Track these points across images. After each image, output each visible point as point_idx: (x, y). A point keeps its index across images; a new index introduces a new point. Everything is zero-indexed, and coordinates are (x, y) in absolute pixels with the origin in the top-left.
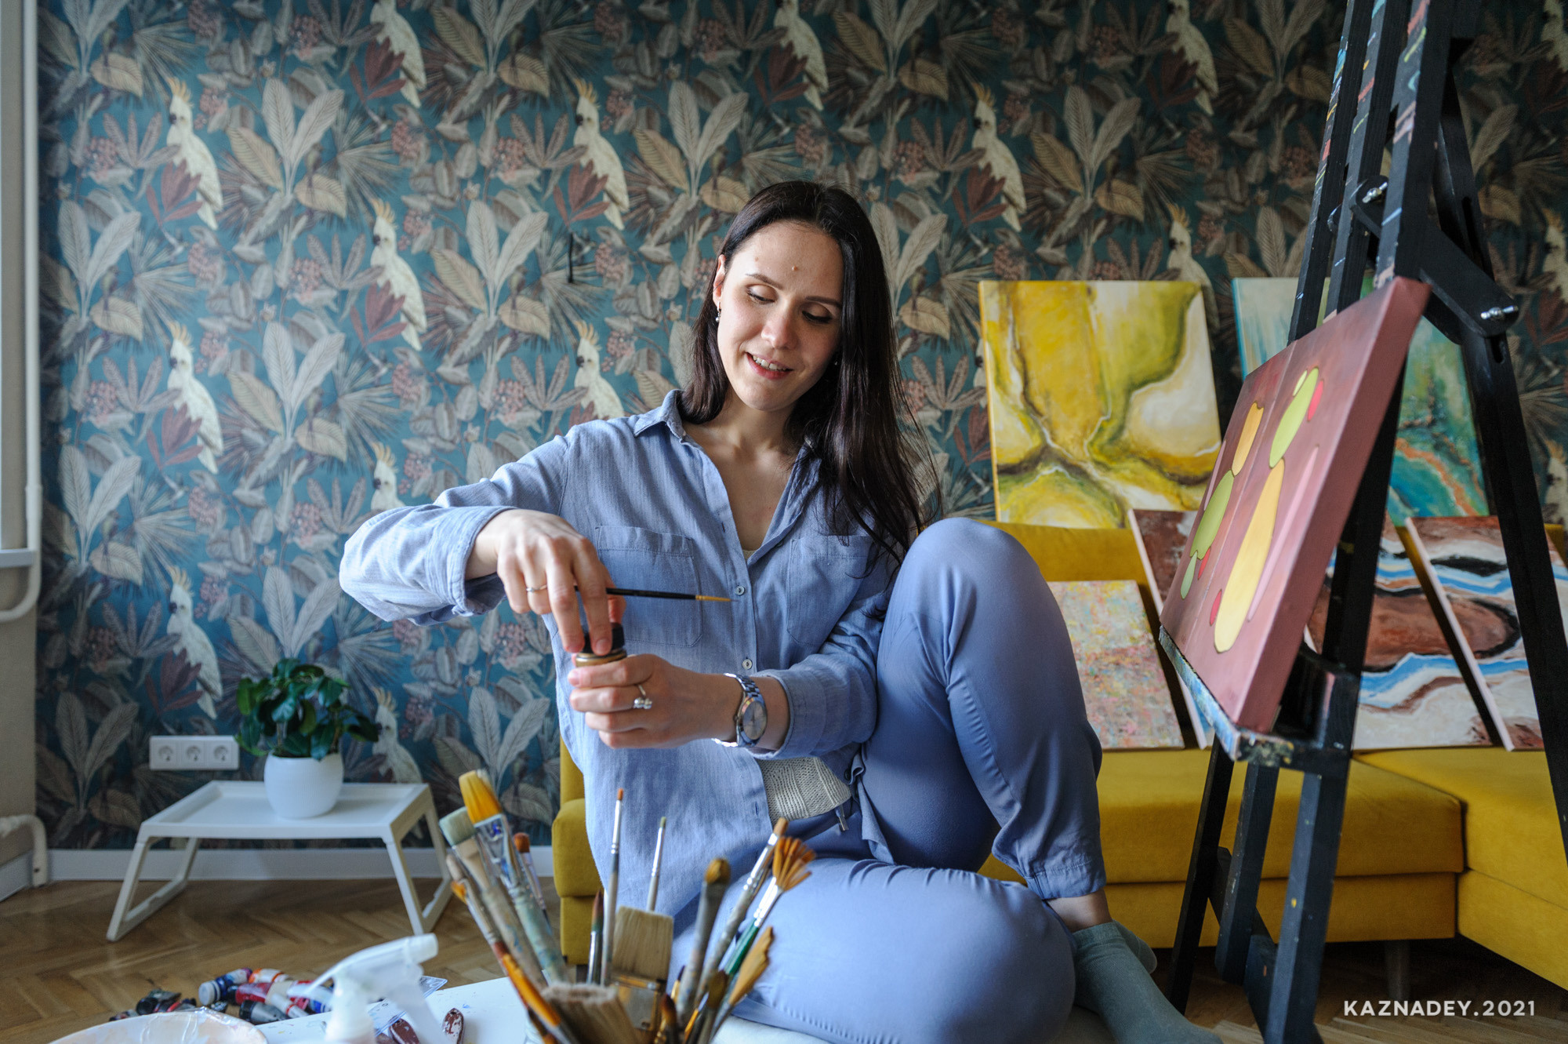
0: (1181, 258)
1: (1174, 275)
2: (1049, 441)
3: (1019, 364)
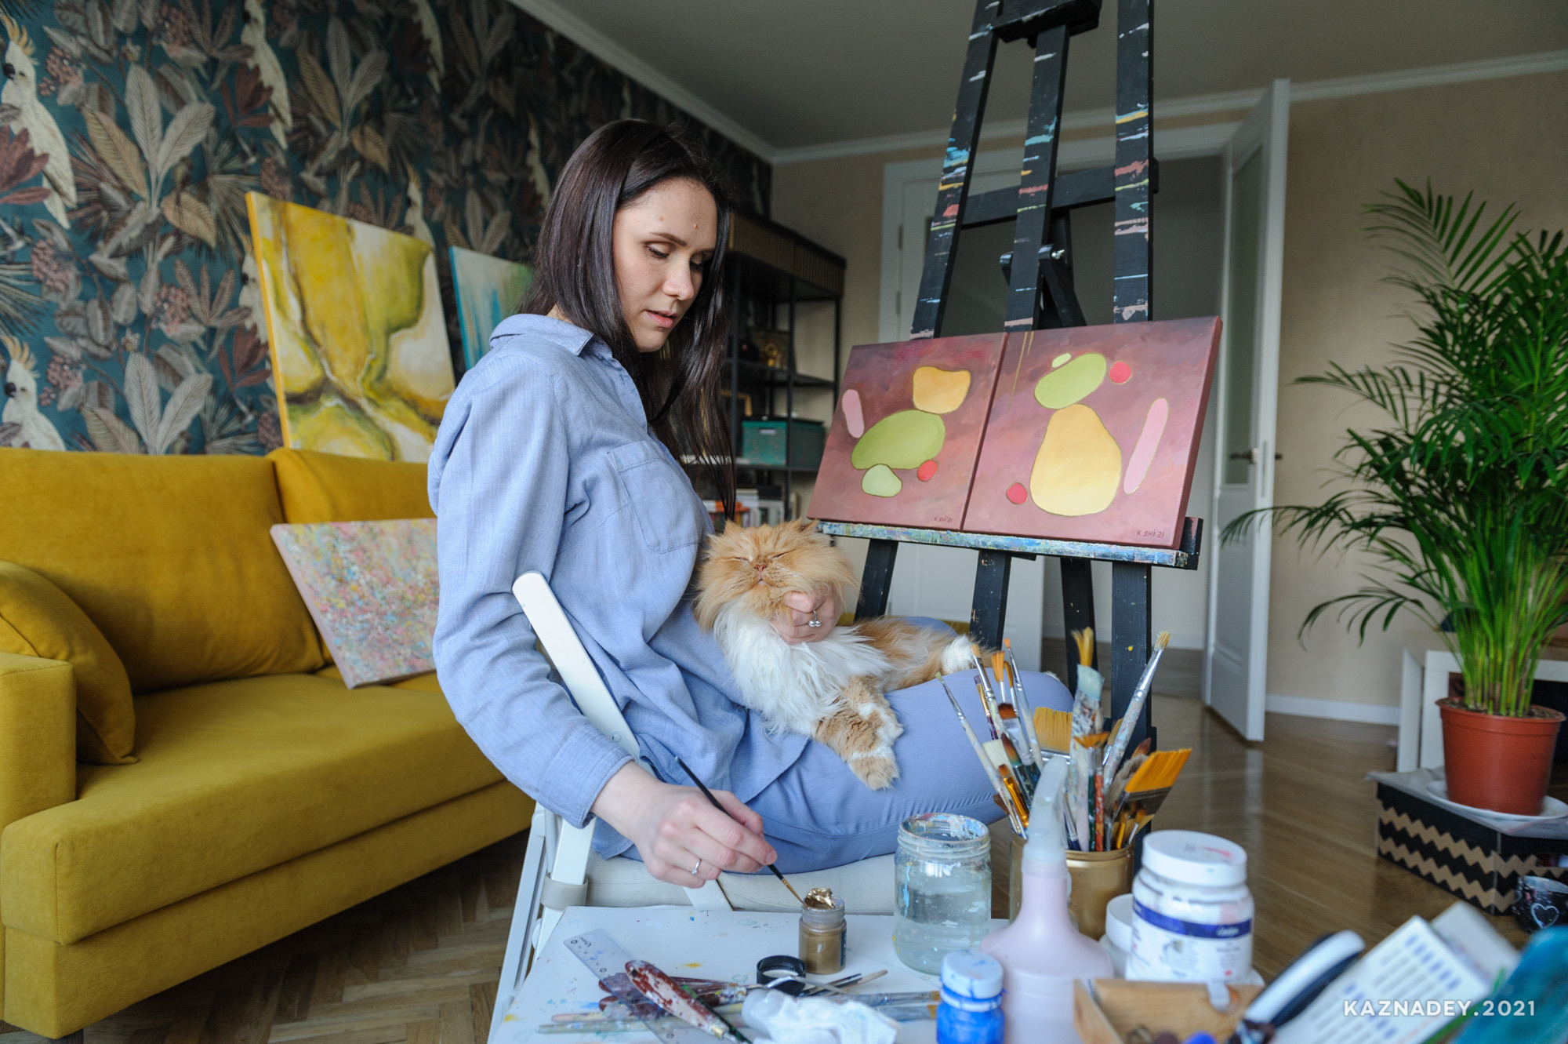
0: (415, 217)
1: (409, 231)
2: (329, 374)
3: (296, 290)
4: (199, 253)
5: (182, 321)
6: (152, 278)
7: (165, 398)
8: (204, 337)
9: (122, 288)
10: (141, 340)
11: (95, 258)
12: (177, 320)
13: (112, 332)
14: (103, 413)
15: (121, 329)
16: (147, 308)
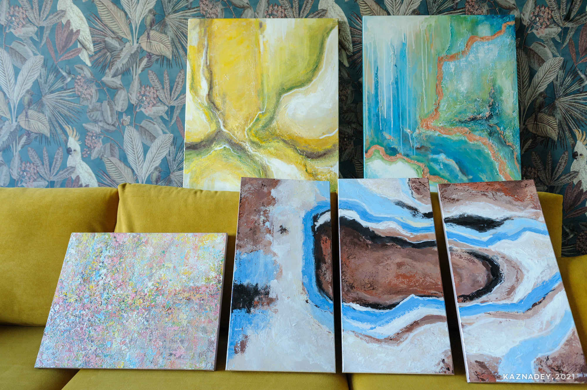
4: (162, 64)
5: (154, 105)
6: (136, 83)
7: (146, 149)
8: (167, 113)
9: (119, 92)
10: (131, 119)
11: (104, 79)
12: (151, 105)
13: (115, 116)
14: (112, 159)
15: (120, 114)
16: (134, 101)
